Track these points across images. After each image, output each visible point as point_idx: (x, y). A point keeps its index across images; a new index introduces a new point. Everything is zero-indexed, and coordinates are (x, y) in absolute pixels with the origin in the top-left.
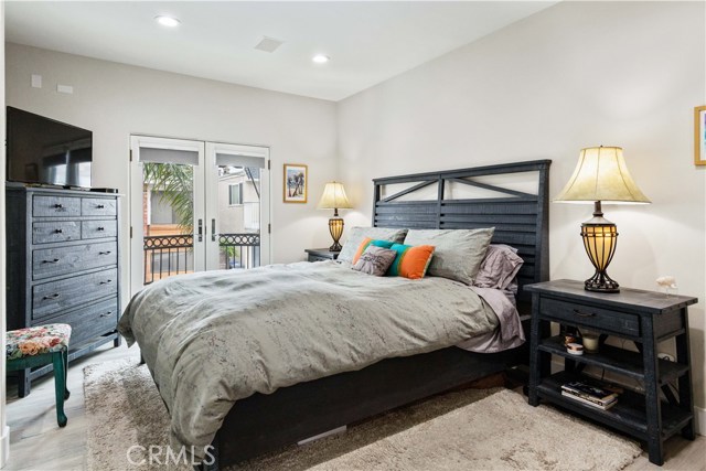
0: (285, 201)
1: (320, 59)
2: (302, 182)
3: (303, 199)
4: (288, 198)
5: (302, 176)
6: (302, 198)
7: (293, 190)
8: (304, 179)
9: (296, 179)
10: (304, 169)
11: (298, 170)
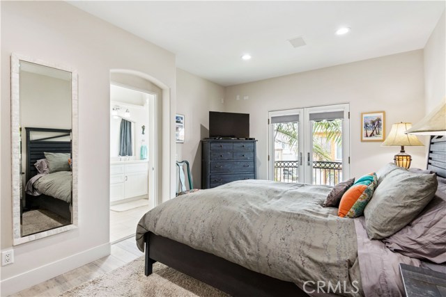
0: (362, 141)
1: (342, 31)
2: (379, 125)
3: (382, 139)
4: (364, 138)
5: (379, 120)
6: (380, 137)
7: (370, 132)
8: (382, 122)
9: (373, 123)
10: (381, 114)
11: (375, 116)
